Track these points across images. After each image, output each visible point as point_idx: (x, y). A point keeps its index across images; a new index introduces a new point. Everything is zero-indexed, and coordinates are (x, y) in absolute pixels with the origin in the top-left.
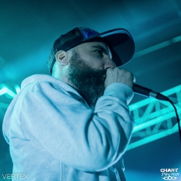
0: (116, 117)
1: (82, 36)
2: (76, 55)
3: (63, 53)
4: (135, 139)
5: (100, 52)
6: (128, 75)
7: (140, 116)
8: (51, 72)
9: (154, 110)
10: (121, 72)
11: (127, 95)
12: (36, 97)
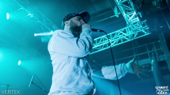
0: (87, 38)
1: (72, 15)
2: (72, 21)
3: (67, 22)
4: (96, 50)
5: (79, 20)
6: (89, 25)
7: (98, 42)
8: (63, 29)
9: (102, 41)
10: (87, 25)
11: (90, 32)
12: (58, 38)
